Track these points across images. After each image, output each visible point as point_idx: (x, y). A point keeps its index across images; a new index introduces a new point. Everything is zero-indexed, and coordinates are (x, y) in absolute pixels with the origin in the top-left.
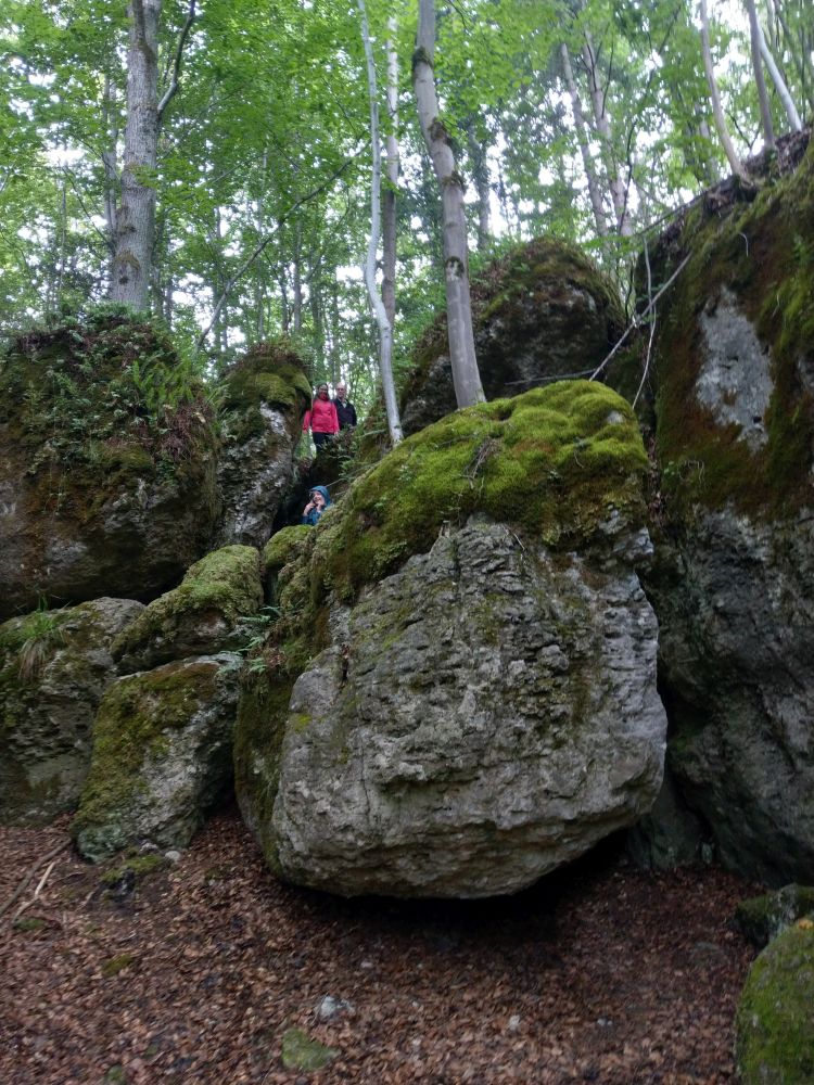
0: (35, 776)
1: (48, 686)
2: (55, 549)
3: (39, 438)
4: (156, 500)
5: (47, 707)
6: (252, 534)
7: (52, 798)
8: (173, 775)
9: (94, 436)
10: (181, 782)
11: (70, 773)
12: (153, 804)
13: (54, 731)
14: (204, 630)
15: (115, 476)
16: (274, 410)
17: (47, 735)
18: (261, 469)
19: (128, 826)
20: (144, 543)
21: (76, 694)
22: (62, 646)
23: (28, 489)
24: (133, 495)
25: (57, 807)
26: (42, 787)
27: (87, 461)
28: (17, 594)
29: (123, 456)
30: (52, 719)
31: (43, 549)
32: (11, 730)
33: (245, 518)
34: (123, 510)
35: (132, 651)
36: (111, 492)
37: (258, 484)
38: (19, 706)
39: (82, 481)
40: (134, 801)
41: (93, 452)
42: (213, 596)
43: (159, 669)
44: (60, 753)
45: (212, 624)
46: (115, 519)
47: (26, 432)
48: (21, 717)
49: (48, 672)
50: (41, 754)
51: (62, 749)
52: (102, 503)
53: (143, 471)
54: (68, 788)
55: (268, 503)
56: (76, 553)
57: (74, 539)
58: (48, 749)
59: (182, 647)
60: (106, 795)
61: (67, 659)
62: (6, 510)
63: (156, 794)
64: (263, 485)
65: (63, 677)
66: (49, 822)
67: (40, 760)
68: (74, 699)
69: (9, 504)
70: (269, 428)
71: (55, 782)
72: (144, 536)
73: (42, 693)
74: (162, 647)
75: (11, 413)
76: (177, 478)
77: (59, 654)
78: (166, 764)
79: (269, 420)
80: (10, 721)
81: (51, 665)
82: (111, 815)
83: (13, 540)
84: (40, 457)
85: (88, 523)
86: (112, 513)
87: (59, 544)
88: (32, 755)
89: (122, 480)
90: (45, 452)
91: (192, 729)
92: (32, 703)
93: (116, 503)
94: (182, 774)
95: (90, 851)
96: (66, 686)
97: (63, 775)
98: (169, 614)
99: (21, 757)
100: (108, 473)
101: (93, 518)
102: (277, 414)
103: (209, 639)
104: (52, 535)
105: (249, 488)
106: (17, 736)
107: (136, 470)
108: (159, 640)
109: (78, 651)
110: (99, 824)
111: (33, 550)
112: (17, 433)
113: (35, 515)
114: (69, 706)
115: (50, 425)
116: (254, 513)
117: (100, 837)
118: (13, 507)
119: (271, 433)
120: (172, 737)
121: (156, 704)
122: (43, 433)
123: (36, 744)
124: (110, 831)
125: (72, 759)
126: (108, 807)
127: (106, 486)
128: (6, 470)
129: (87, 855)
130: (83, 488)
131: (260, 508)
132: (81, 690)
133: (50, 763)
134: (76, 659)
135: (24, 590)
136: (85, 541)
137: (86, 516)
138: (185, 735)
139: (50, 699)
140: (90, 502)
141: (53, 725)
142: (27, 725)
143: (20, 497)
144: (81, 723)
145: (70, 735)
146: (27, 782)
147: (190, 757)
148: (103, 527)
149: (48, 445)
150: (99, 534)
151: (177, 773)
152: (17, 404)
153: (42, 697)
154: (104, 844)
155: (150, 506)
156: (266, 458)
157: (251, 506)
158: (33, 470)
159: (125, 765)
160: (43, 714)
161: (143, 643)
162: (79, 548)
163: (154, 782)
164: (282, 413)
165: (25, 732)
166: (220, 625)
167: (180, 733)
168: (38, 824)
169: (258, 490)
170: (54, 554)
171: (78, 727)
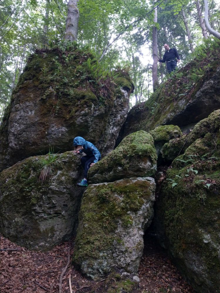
0: (43, 227)
1: (53, 186)
2: (53, 129)
3: (48, 85)
4: (97, 113)
5: (51, 196)
6: (115, 134)
7: (51, 237)
8: (134, 235)
9: (71, 86)
10: (138, 239)
11: (59, 226)
12: (126, 251)
13: (54, 206)
14: (142, 165)
15: (83, 101)
16: (125, 90)
17: (50, 208)
18: (120, 110)
19: (111, 261)
20: (88, 130)
21: (65, 190)
22: (61, 169)
23: (41, 105)
24: (90, 109)
25: (53, 242)
26: (46, 232)
27: (69, 95)
28: (34, 147)
29: (86, 94)
30: (53, 201)
31: (48, 128)
32: (34, 205)
33: (113, 128)
34: (85, 115)
35: (102, 173)
36: (80, 108)
37: (119, 115)
38: (39, 195)
39: (66, 103)
40: (115, 248)
41: (72, 92)
42: (147, 150)
43: (118, 182)
44: (54, 217)
45: (146, 163)
46: (81, 119)
47: (41, 83)
48: (39, 199)
49: (54, 180)
50: (46, 217)
51: (56, 215)
52: (76, 112)
53: (93, 100)
54: (58, 233)
55: (121, 123)
56: (62, 131)
57: (62, 125)
58: (50, 214)
59: (130, 172)
60: (97, 243)
61: (63, 175)
62: (30, 113)
63: (127, 245)
64: (121, 116)
65: (61, 183)
66: (50, 249)
67: (45, 219)
68: (64, 193)
69: (31, 111)
70: (124, 96)
71: (52, 230)
72: (89, 127)
73: (51, 189)
74: (120, 171)
75: (34, 76)
76: (105, 105)
77: (59, 172)
78: (131, 230)
79: (123, 93)
80: (34, 201)
81: (55, 177)
82: (101, 254)
83: (33, 124)
84: (47, 92)
85: (69, 120)
86: (80, 116)
87: (55, 127)
88: (42, 217)
89: (86, 103)
90: (50, 91)
91: (141, 212)
92: (44, 193)
93: (83, 112)
94: (137, 235)
95: (90, 273)
96: (62, 187)
97: (56, 227)
98: (125, 157)
99: (37, 217)
100: (78, 100)
101: (72, 118)
102: (126, 91)
103: (144, 169)
104: (52, 124)
105: (116, 117)
106: (37, 208)
107: (92, 99)
108: (120, 168)
109: (67, 171)
110: (96, 259)
111: (43, 129)
112: (37, 83)
113: (44, 115)
114: (61, 196)
115: (52, 81)
116: (116, 126)
117: (96, 266)
118: (33, 112)
119: (124, 98)
120: (133, 216)
121: (121, 199)
122: (48, 83)
123: (44, 212)
124: (102, 263)
125: (60, 220)
126: (99, 249)
127: (78, 105)
128: (31, 97)
129: (88, 275)
130: (66, 106)
131: (119, 125)
132: (67, 189)
133: (50, 221)
134: (67, 175)
135: (37, 145)
136: (67, 127)
137: (68, 117)
138: (138, 215)
139: (54, 192)
140: (70, 112)
141: (53, 204)
142: (41, 203)
143: (37, 108)
144: (65, 203)
145: (61, 209)
146: (39, 229)
147: (140, 226)
148: (76, 121)
149: (51, 88)
150: (73, 124)
151: (136, 234)
152: (37, 73)
153: (50, 191)
154: (98, 270)
155: (95, 115)
156: (122, 106)
157: (116, 124)
158: (44, 97)
159: (106, 228)
160: (49, 198)
161: (109, 169)
162: (64, 129)
163: (125, 239)
164: (127, 91)
165: (40, 206)
166: (149, 163)
167: (136, 214)
168: (45, 250)
169: (119, 118)
170: (53, 131)
171: (64, 205)
